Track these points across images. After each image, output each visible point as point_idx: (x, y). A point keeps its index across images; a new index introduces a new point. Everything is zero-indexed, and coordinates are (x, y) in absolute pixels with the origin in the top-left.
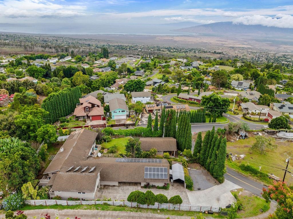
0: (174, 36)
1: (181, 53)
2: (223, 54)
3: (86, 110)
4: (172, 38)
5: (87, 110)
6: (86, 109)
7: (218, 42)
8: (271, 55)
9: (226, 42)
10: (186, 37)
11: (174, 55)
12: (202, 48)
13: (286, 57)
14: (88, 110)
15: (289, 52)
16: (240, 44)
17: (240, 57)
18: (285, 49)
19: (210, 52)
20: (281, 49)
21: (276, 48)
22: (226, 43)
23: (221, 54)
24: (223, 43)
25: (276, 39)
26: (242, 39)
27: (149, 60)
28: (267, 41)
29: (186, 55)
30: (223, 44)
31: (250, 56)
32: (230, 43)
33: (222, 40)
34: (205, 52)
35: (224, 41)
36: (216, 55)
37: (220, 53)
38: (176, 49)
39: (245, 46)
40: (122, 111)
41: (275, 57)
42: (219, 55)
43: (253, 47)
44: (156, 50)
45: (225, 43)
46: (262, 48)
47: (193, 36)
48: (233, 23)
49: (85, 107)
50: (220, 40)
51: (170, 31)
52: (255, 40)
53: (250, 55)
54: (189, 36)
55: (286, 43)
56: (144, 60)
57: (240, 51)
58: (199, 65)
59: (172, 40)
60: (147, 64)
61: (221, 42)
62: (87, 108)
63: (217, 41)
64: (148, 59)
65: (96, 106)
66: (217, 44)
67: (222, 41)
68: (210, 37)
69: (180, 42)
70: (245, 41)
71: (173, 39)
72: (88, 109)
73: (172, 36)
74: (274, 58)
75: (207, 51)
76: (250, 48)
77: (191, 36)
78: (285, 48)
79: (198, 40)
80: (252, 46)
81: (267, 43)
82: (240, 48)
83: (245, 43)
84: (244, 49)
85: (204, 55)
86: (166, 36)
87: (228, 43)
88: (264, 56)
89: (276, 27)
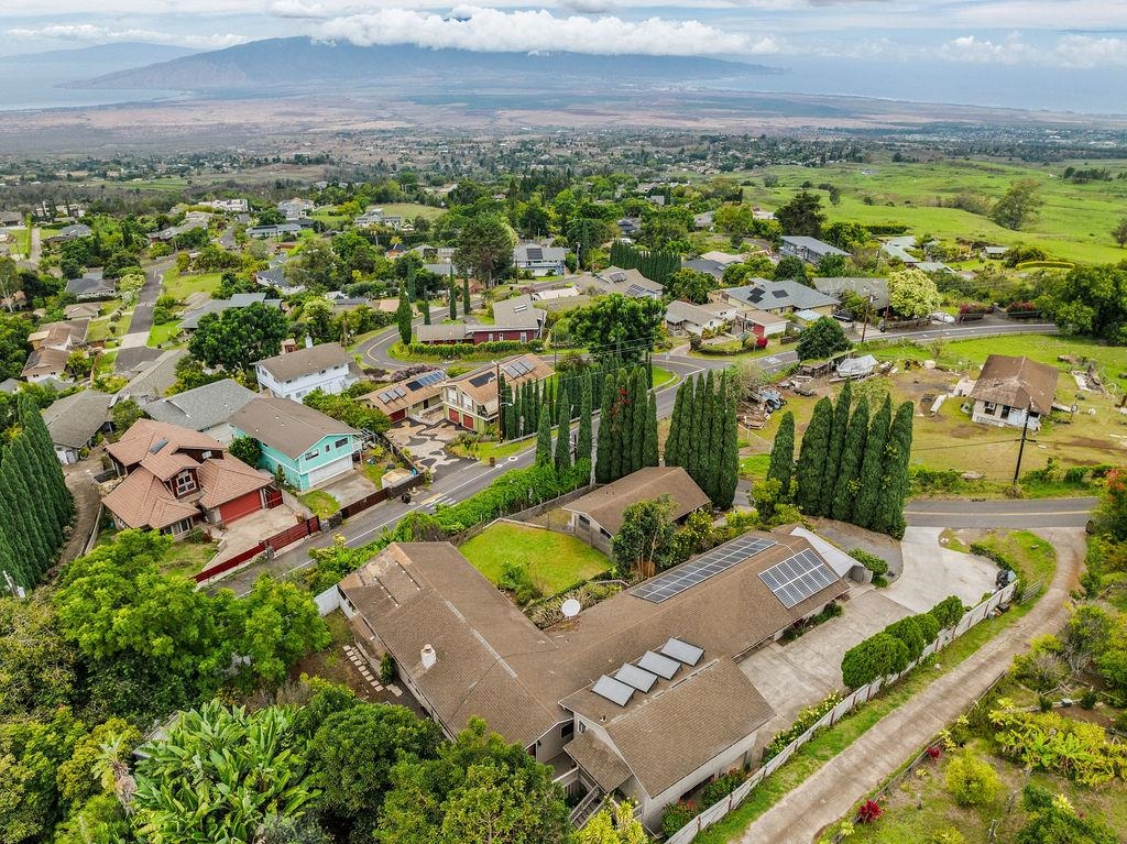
0: (83, 109)
1: (164, 180)
2: (332, 163)
3: (183, 489)
4: (77, 121)
5: (186, 484)
6: (181, 482)
7: (287, 119)
8: (487, 145)
9: (314, 115)
10: (144, 111)
11: (138, 191)
12: (233, 148)
13: (532, 150)
14: (191, 486)
15: (527, 133)
16: (367, 118)
17: (394, 167)
18: (513, 124)
19: (277, 160)
20: (501, 122)
21: (487, 121)
22: (317, 119)
23: (323, 163)
24: (305, 119)
25: (477, 92)
26: (367, 101)
27: (73, 223)
28: (452, 100)
29: (190, 182)
30: (305, 128)
31: (421, 157)
32: (330, 119)
33: (297, 109)
34: (259, 163)
35: (306, 115)
36: (306, 169)
37: (319, 161)
38: (128, 165)
39: (385, 123)
40: (338, 444)
41: (501, 152)
42: (319, 169)
43: (413, 125)
44: (32, 180)
45: (310, 119)
46: (445, 124)
47: (173, 105)
48: (312, 42)
49: (177, 476)
50: (290, 109)
51: (58, 86)
52: (411, 99)
53: (420, 153)
54: (153, 105)
55: (509, 103)
56: (49, 227)
57: (379, 142)
58: (308, 215)
59: (80, 126)
60: (87, 244)
61: (297, 119)
62: (186, 474)
63: (277, 114)
64: (64, 220)
65: (208, 454)
66: (283, 125)
67: (294, 114)
68: (244, 103)
69: (126, 132)
70: (381, 107)
71: (83, 121)
72: (188, 479)
73: (75, 109)
74: (499, 155)
75: (266, 160)
76: (405, 131)
77: (162, 105)
78: (511, 120)
79: (199, 116)
80: (409, 121)
81: (453, 108)
82: (372, 132)
83: (382, 113)
84: (388, 135)
85: (261, 174)
86: (44, 111)
87: (322, 119)
88: (466, 152)
89: (462, 50)
